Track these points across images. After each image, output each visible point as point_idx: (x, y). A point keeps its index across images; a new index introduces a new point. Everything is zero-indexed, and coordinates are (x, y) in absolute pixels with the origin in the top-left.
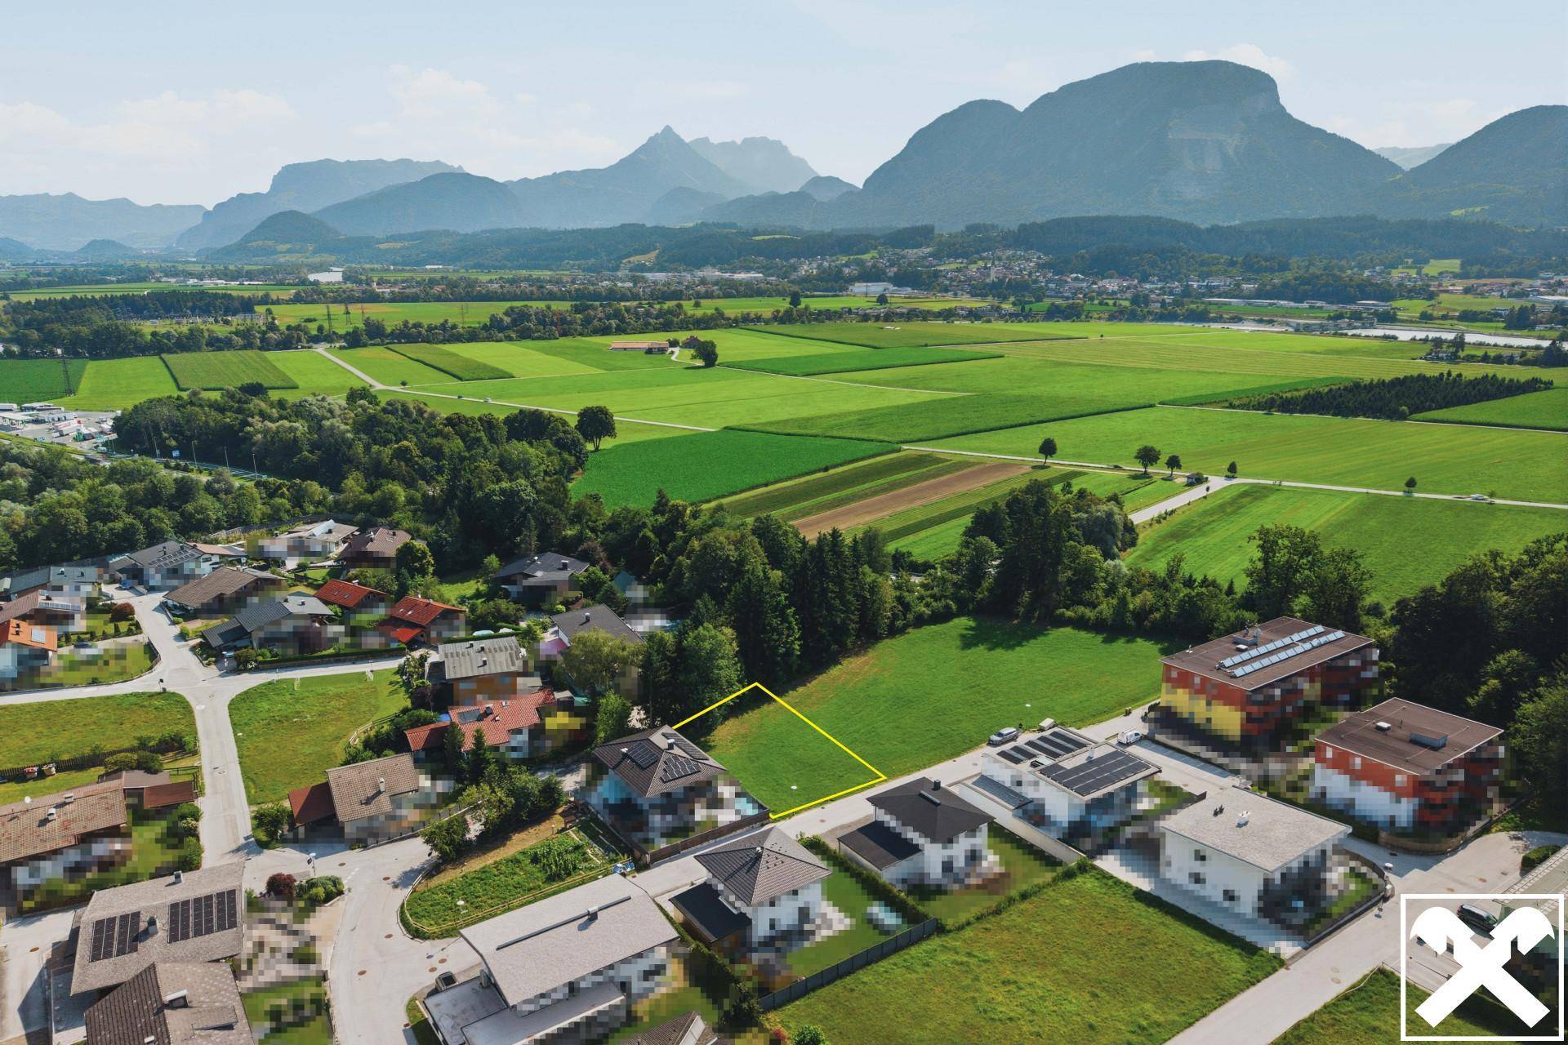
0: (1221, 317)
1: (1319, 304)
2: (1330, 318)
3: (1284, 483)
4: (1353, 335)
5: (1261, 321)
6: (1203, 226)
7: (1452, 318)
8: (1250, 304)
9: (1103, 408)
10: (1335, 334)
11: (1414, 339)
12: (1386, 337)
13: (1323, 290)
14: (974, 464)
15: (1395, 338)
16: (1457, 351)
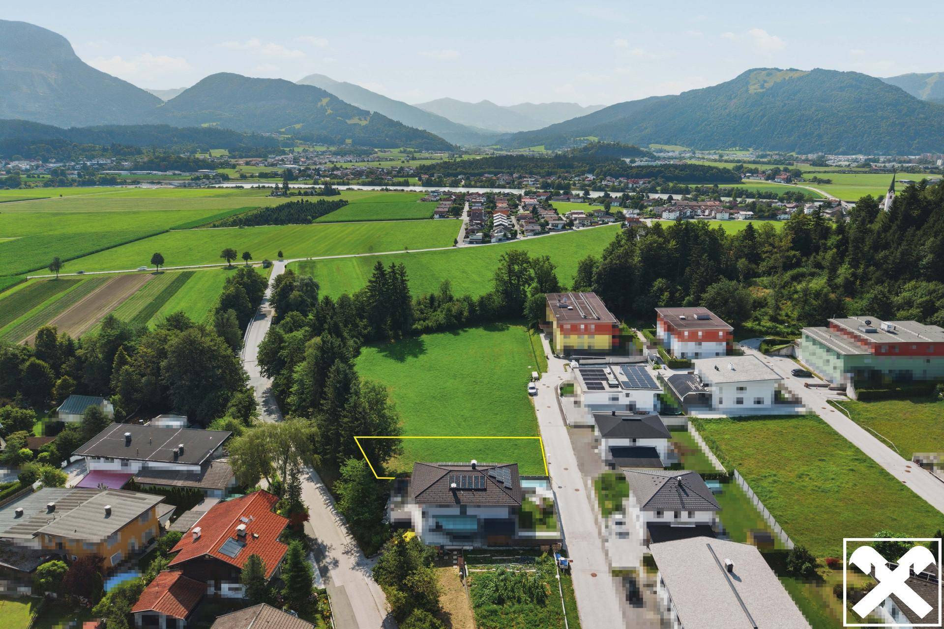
0: (125, 182)
1: (177, 172)
2: (192, 179)
3: (313, 259)
4: (219, 187)
5: (153, 183)
6: (66, 128)
7: (256, 177)
8: (134, 174)
9: (140, 235)
10: (209, 187)
11: (252, 187)
12: (237, 187)
13: (175, 164)
14: (108, 279)
15: (242, 187)
16: (286, 191)
